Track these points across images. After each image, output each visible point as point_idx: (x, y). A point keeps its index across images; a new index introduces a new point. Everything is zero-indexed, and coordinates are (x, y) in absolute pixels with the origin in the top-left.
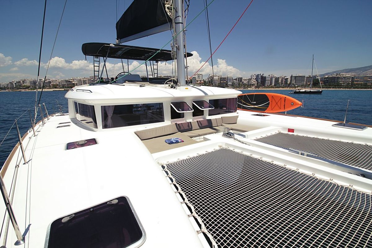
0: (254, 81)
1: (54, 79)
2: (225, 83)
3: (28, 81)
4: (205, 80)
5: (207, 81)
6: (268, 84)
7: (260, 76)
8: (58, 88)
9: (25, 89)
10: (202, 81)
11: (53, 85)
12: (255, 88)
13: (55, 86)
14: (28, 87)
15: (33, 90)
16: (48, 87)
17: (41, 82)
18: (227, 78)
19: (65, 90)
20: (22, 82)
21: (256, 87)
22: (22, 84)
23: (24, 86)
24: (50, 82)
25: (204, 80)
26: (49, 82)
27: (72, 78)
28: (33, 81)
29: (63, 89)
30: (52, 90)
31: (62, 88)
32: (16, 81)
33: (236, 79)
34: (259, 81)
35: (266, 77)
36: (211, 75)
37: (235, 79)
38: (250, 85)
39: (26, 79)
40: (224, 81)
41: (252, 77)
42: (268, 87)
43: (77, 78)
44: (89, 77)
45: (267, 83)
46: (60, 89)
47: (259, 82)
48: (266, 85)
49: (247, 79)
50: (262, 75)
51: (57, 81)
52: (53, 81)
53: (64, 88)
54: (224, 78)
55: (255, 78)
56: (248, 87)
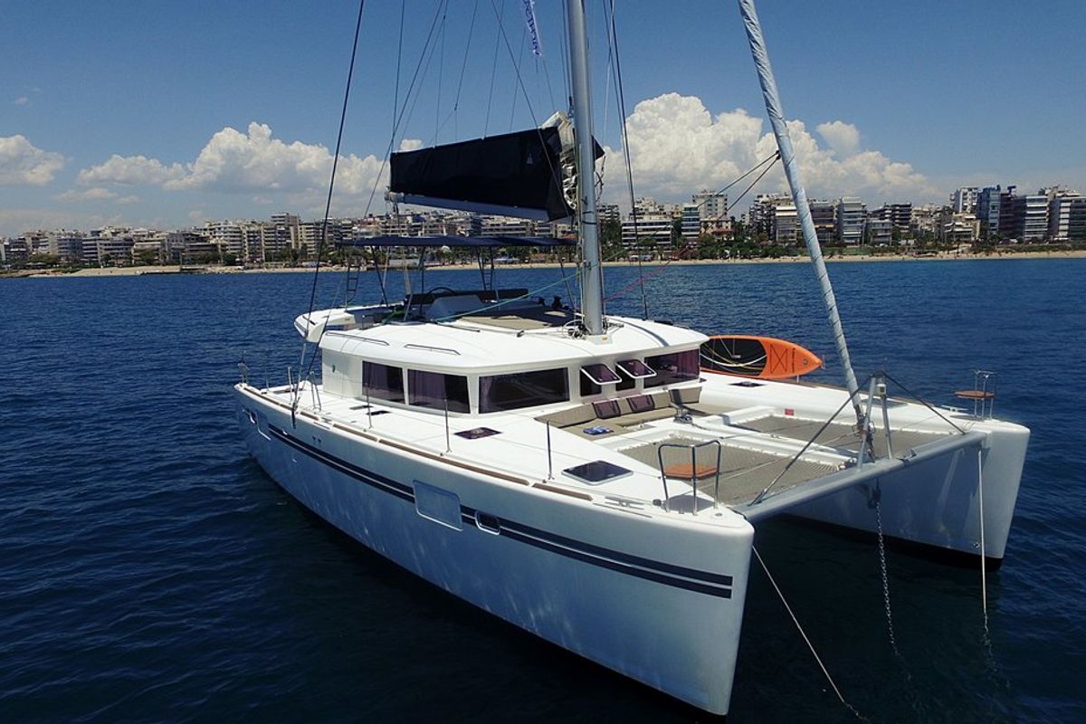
0: (965, 221)
1: (141, 229)
2: (830, 230)
3: (52, 239)
4: (738, 220)
5: (747, 222)
6: (1035, 232)
7: (994, 197)
8: (159, 264)
9: (44, 267)
10: (724, 224)
11: (143, 252)
12: (970, 250)
13: (148, 258)
14: (51, 262)
15: (72, 272)
16: (121, 262)
17: (97, 242)
18: (839, 206)
19: (182, 269)
20: (29, 241)
21: (977, 248)
22: (31, 248)
23: (40, 258)
24: (129, 242)
25: (733, 218)
26: (125, 239)
27: (207, 226)
28: (70, 237)
29: (176, 269)
30: (138, 271)
31: (173, 264)
32: (10, 240)
33: (880, 214)
34: (994, 217)
35: (1024, 200)
36: (765, 199)
37: (875, 214)
38: (948, 239)
39: (43, 230)
40: (824, 221)
41: (956, 200)
42: (1037, 244)
43: (226, 222)
44: (268, 220)
45: (1034, 225)
46: (167, 269)
47: (991, 221)
48: (1027, 237)
49: (934, 208)
50: (1004, 190)
51: (155, 238)
52: (140, 237)
53: (179, 264)
54: (823, 210)
55: (974, 208)
56: (937, 248)
